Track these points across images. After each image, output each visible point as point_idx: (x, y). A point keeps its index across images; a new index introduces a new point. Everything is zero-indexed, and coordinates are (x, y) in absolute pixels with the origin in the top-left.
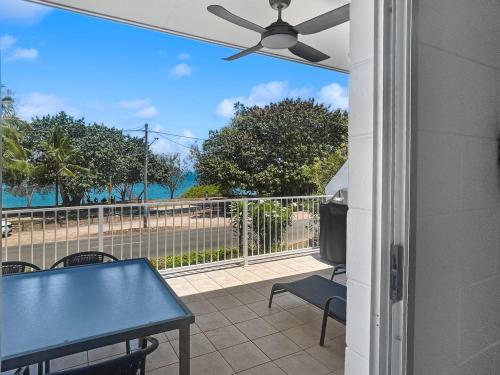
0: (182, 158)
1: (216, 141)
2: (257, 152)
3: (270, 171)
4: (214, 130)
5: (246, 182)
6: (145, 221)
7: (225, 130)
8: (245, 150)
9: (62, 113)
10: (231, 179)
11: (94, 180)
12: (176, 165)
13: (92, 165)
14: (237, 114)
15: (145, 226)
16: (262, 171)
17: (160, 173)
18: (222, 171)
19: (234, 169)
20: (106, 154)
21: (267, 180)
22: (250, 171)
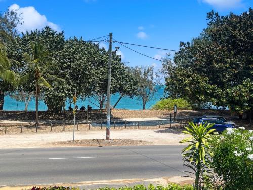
0: (155, 71)
1: (187, 53)
2: (231, 64)
3: (246, 86)
4: (185, 42)
5: (217, 97)
6: (108, 133)
7: (197, 41)
8: (217, 62)
9: (47, 28)
10: (200, 93)
11: (69, 90)
12: (149, 78)
13: (68, 76)
14: (210, 24)
15: (108, 138)
16: (236, 85)
17: (129, 84)
18: (191, 84)
19: (203, 82)
20: (80, 65)
21: (241, 96)
22: (221, 85)
